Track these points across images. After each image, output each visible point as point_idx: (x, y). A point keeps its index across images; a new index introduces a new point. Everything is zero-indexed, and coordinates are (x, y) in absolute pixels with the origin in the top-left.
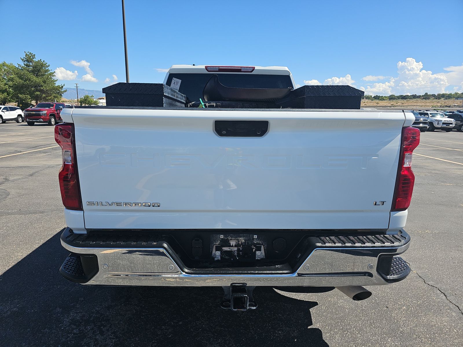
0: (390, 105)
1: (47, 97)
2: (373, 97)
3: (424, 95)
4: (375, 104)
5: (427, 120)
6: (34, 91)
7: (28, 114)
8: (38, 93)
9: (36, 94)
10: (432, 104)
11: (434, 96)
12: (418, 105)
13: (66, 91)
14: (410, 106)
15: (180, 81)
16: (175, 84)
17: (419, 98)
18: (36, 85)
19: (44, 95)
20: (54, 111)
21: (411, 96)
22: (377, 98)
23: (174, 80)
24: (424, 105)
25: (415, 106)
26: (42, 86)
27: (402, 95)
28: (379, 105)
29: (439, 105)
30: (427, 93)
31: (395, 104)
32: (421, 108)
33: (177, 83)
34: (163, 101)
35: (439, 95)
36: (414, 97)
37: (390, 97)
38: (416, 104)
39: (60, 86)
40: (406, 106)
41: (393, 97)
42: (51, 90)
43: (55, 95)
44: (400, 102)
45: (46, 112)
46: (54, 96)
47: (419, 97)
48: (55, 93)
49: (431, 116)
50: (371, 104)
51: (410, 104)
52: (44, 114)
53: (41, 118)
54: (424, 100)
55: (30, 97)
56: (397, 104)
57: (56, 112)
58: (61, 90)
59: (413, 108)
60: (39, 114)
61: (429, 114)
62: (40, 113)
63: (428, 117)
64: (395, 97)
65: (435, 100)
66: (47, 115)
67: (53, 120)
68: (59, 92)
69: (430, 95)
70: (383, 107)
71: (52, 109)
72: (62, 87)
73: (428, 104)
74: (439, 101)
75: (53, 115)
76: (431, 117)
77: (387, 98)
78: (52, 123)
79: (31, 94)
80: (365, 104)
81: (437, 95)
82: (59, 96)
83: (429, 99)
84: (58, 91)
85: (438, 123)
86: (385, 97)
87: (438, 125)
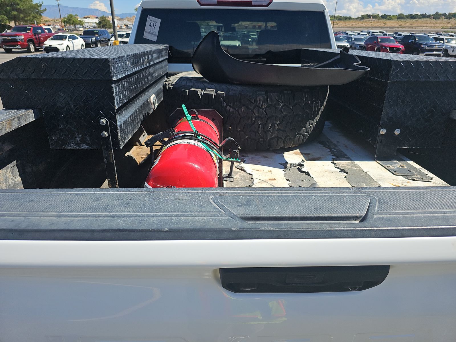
0: (398, 26)
1: (25, 17)
2: (380, 16)
3: (435, 14)
4: (382, 25)
5: (442, 47)
6: (10, 11)
7: (4, 39)
8: (15, 13)
9: (12, 14)
10: (442, 25)
11: (444, 15)
12: (428, 26)
13: (45, 10)
14: (418, 27)
15: (159, 21)
16: (152, 25)
17: (429, 18)
18: (12, 3)
19: (22, 15)
20: (32, 35)
21: (420, 15)
22: (384, 17)
23: (150, 19)
24: (434, 26)
25: (424, 27)
26: (18, 4)
27: (411, 14)
28: (386, 26)
29: (449, 25)
30: (438, 12)
31: (403, 25)
32: (430, 30)
33: (155, 25)
34: (112, 93)
35: (450, 14)
36: (424, 16)
37: (399, 16)
38: (425, 25)
39: (39, 4)
40: (414, 27)
41: (402, 16)
42: (29, 9)
43: (33, 15)
44: (409, 21)
45: (23, 37)
46: (33, 17)
47: (429, 16)
48: (34, 13)
49: (446, 41)
50: (378, 25)
51: (419, 25)
52: (21, 39)
53: (19, 45)
54: (434, 21)
55: (7, 18)
56: (405, 25)
57: (34, 37)
58: (40, 9)
59: (423, 29)
60: (16, 40)
61: (445, 40)
62: (18, 38)
63: (443, 43)
64: (404, 16)
65: (446, 20)
66: (25, 40)
67: (32, 46)
68: (38, 12)
69: (441, 14)
70: (390, 28)
71: (30, 34)
72: (41, 5)
73: (438, 25)
74: (449, 21)
75: (31, 41)
76: (446, 43)
77: (395, 18)
78: (32, 50)
79: (8, 14)
80: (372, 25)
81: (447, 15)
82: (38, 16)
83: (439, 18)
84: (37, 10)
85: (453, 50)
86: (393, 16)
87: (452, 52)
